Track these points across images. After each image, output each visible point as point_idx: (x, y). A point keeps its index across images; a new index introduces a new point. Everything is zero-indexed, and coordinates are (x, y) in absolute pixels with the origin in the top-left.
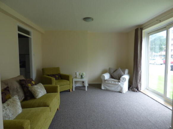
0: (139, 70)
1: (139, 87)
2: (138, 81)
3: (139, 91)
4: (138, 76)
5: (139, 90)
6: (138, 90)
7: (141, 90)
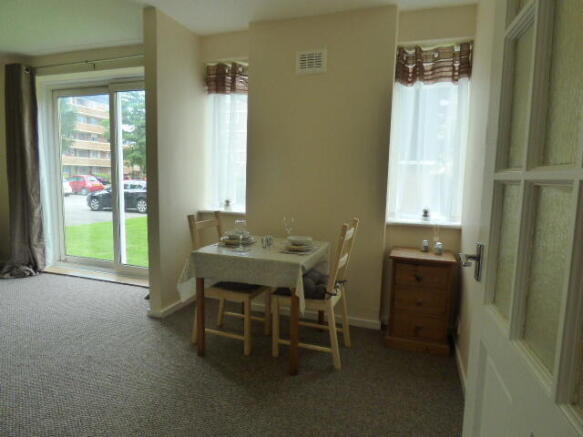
0: (34, 204)
1: (39, 257)
2: (35, 239)
3: (40, 272)
4: (32, 221)
5: (40, 267)
6: (35, 268)
7: (45, 265)
